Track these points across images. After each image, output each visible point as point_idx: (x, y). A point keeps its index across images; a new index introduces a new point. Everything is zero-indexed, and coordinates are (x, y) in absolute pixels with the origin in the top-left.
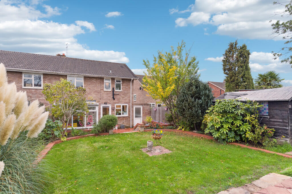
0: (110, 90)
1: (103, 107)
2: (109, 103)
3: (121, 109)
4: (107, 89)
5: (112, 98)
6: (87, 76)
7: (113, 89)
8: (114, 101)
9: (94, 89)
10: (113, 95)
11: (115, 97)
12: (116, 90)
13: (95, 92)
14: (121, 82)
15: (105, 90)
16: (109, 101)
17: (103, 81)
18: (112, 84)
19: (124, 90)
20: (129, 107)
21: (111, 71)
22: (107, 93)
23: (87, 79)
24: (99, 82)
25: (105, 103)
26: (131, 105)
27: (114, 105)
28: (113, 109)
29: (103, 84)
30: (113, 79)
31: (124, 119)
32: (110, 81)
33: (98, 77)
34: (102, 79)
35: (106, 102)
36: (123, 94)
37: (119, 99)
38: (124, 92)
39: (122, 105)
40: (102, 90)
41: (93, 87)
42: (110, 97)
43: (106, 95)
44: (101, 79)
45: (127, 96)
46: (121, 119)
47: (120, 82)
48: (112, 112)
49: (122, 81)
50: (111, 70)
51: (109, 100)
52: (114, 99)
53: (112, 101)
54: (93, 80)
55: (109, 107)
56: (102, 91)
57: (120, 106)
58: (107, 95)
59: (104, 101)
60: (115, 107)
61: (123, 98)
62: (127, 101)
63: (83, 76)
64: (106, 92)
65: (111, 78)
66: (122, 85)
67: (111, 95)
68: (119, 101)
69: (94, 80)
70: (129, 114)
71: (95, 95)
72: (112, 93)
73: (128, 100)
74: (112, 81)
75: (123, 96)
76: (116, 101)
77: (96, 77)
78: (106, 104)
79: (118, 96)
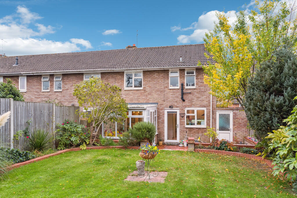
0: (178, 87)
1: (168, 112)
2: (177, 107)
3: (194, 116)
4: (173, 86)
5: (181, 99)
6: (146, 70)
7: (182, 85)
8: (184, 104)
9: (156, 88)
10: (183, 94)
11: (185, 97)
12: (186, 87)
13: (158, 91)
14: (195, 74)
15: (170, 88)
16: (176, 104)
17: (168, 75)
18: (180, 78)
19: (199, 87)
20: (209, 113)
21: (181, 59)
22: (174, 92)
23: (147, 74)
24: (162, 76)
25: (170, 107)
26: (211, 109)
27: (183, 110)
28: (182, 116)
29: (168, 78)
30: (182, 71)
31: (200, 131)
32: (178, 74)
33: (160, 70)
34: (166, 72)
35: (173, 105)
36: (197, 93)
37: (191, 101)
38: (199, 89)
39: (196, 109)
40: (167, 87)
41: (155, 84)
42: (177, 97)
43: (172, 95)
44: (164, 73)
45: (205, 95)
46: (194, 132)
47: (193, 73)
48: (180, 119)
49: (196, 72)
50: (181, 57)
51: (176, 102)
52: (184, 101)
53: (181, 104)
54: (154, 74)
55: (176, 112)
56: (166, 89)
57: (193, 112)
58: (174, 94)
59: (169, 104)
60: (186, 112)
61: (199, 98)
62: (205, 103)
63: (142, 70)
64: (171, 91)
65: (180, 70)
66: (196, 79)
67: (179, 94)
68: (192, 104)
69: (156, 75)
70: (208, 124)
71: (157, 95)
72: (180, 91)
73: (207, 102)
74: (181, 73)
75: (198, 95)
76: (187, 103)
77: (158, 71)
78: (172, 107)
79: (190, 96)
